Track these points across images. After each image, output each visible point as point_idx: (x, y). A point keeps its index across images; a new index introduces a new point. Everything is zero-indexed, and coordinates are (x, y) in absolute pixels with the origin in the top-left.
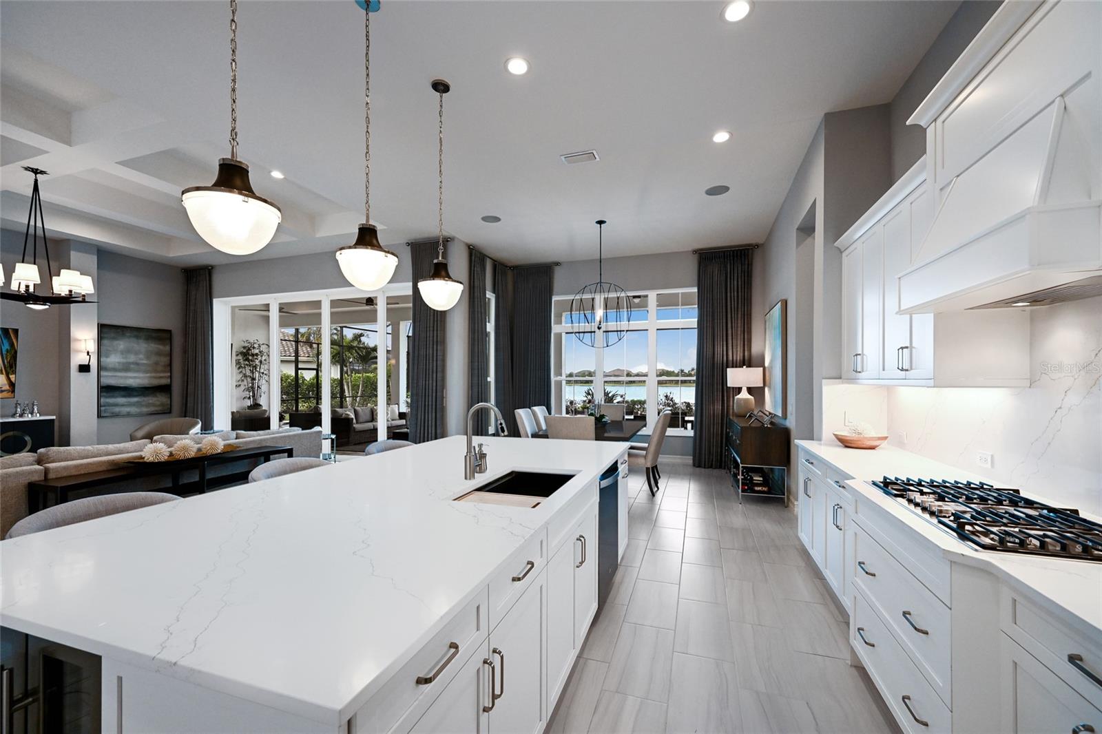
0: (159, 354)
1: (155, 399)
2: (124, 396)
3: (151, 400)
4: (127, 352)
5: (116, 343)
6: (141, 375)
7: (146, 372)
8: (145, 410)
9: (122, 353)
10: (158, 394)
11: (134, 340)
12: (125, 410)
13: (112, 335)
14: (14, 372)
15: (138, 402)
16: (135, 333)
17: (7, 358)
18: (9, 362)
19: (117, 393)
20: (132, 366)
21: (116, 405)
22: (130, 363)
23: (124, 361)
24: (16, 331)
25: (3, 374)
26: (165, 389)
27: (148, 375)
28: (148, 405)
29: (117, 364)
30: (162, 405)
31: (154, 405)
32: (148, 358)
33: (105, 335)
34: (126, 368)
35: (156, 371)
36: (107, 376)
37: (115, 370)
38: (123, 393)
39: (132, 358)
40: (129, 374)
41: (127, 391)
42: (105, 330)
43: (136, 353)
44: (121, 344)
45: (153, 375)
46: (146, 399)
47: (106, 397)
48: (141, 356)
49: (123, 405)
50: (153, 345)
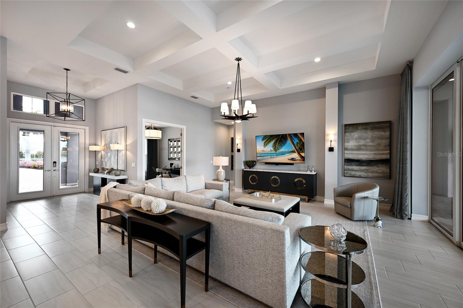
0: (381, 138)
1: (377, 168)
2: (357, 165)
3: (375, 169)
4: (360, 138)
5: (353, 134)
6: (368, 152)
7: (371, 150)
8: (370, 175)
9: (356, 139)
10: (380, 165)
11: (363, 131)
12: (358, 174)
13: (351, 130)
14: (303, 152)
15: (366, 169)
16: (364, 127)
17: (297, 146)
18: (299, 148)
19: (353, 163)
20: (362, 147)
21: (353, 170)
22: (361, 146)
23: (358, 144)
24: (303, 134)
25: (296, 153)
26: (386, 162)
27: (373, 152)
28: (373, 172)
29: (353, 146)
30: (383, 172)
31: (377, 172)
32: (372, 141)
33: (347, 130)
34: (359, 148)
35: (378, 150)
36: (347, 154)
37: (352, 150)
38: (356, 163)
39: (362, 142)
40: (360, 152)
41: (359, 162)
42: (347, 127)
43: (365, 139)
44: (356, 134)
45: (377, 152)
46: (371, 168)
47: (348, 165)
48: (368, 141)
49: (356, 171)
50: (376, 133)
